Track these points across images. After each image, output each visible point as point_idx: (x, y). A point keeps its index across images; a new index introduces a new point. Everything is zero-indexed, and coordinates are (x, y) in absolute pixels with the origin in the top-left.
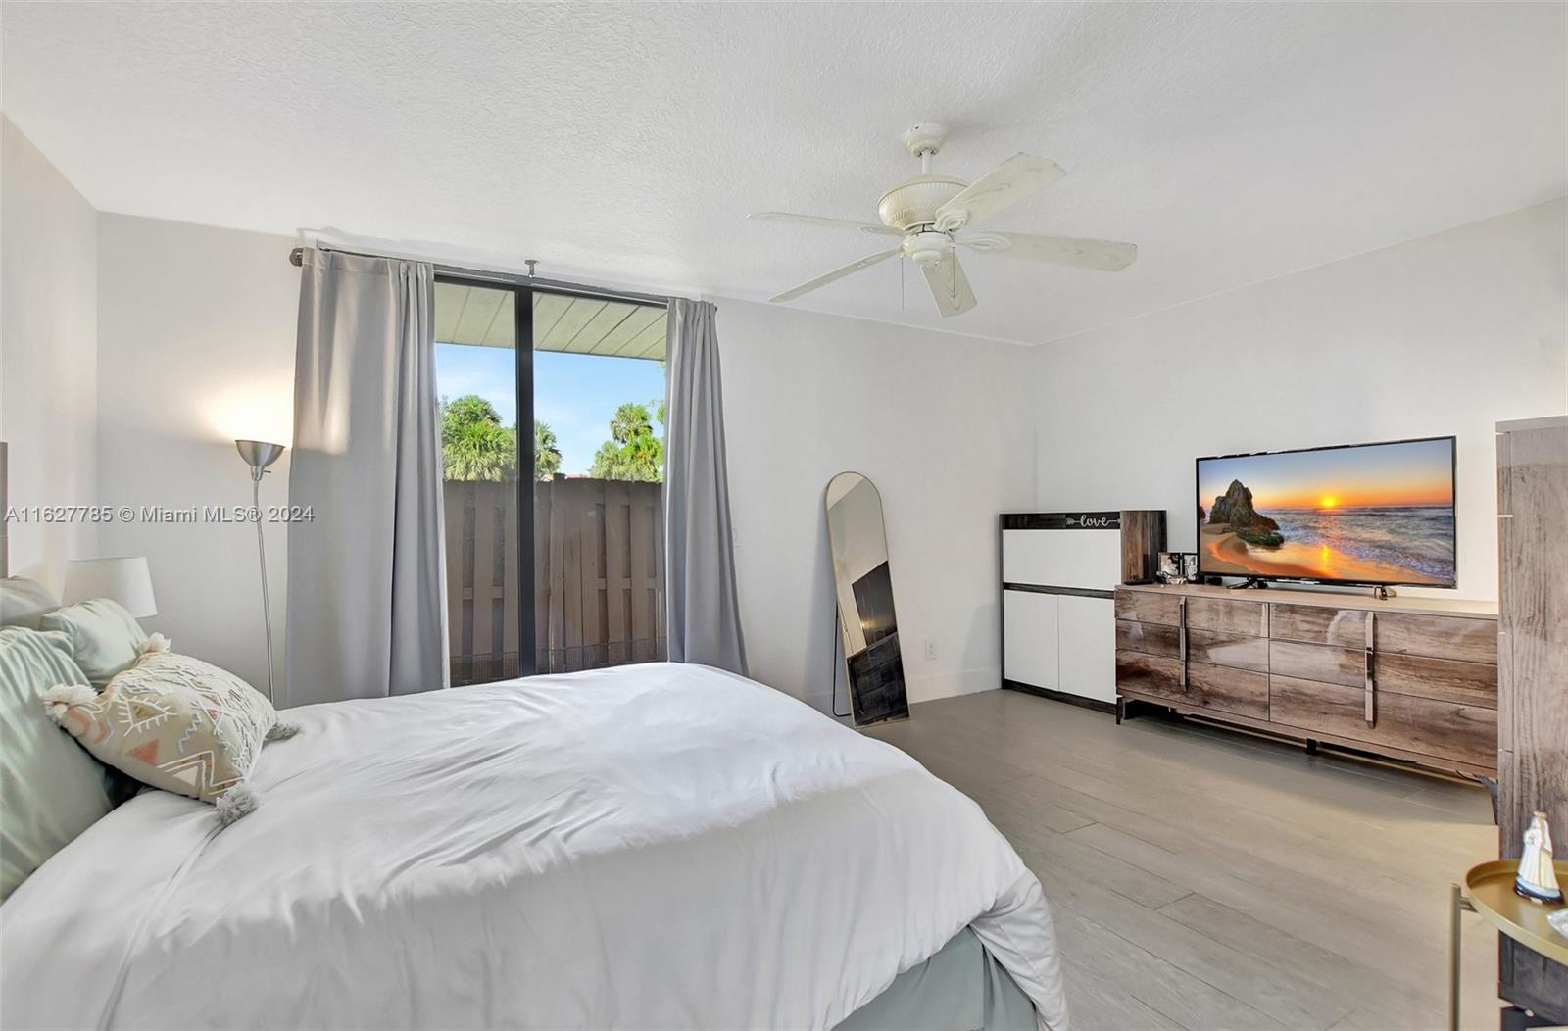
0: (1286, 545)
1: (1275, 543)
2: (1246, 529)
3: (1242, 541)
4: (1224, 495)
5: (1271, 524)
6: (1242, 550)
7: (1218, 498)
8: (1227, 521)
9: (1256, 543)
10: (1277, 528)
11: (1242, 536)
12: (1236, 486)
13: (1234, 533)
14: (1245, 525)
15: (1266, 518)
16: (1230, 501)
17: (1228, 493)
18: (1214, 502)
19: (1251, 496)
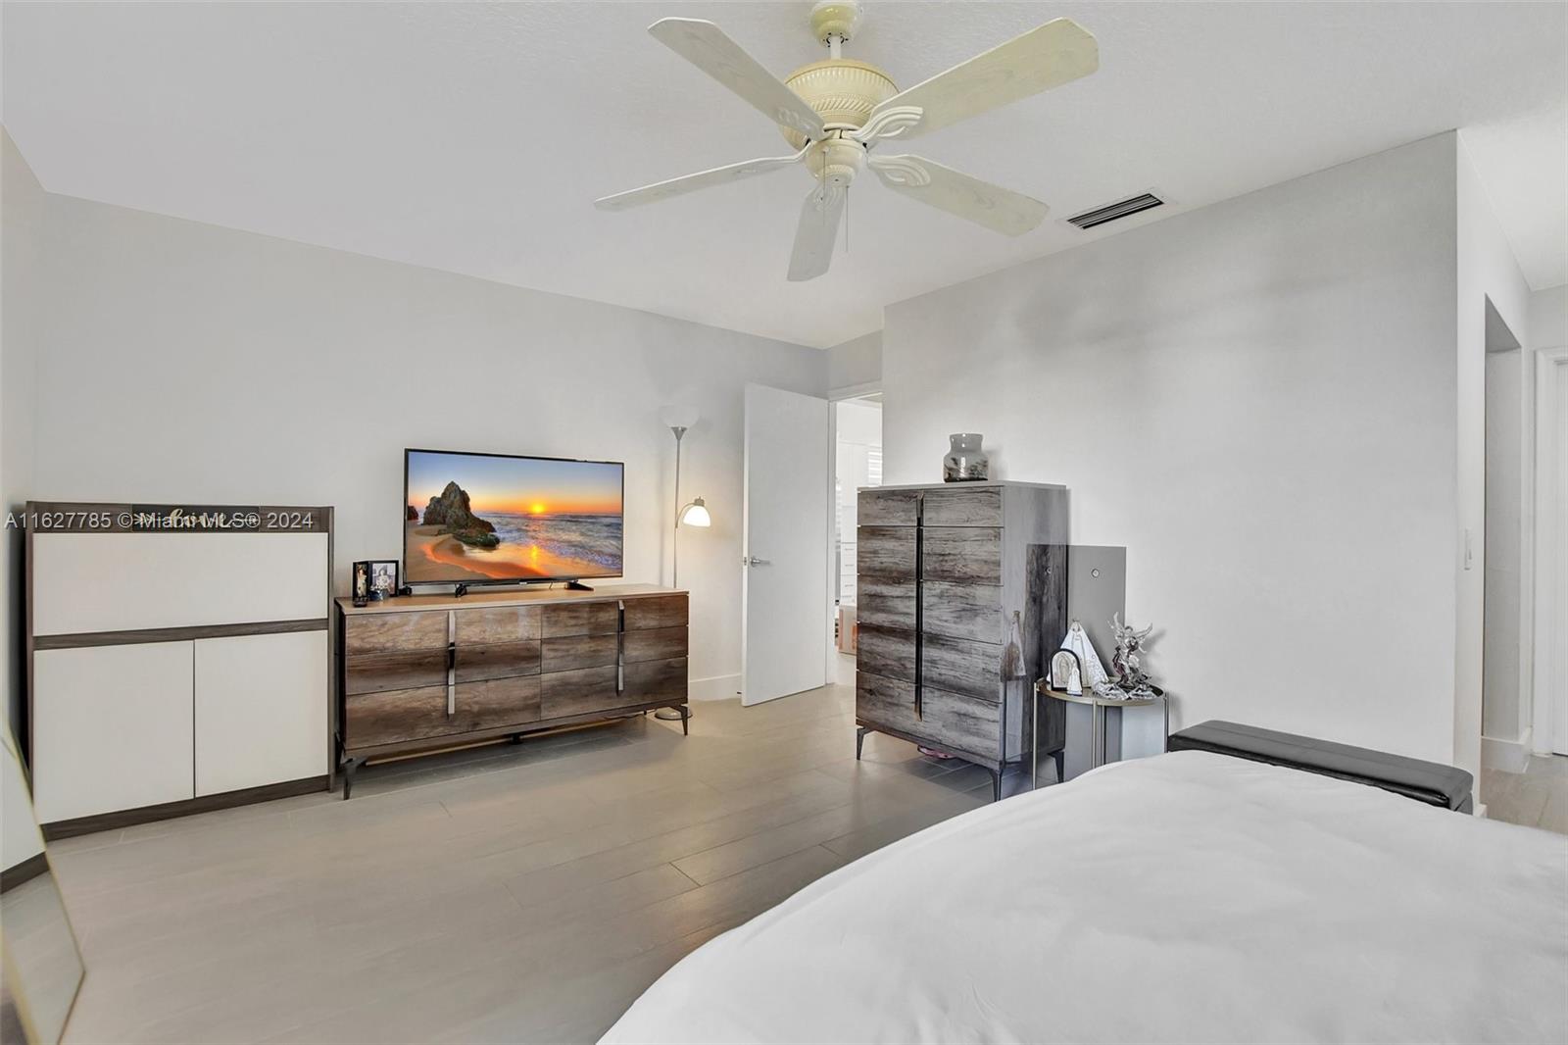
0: (501, 546)
1: (491, 545)
2: (463, 531)
3: (459, 542)
4: (439, 495)
5: (487, 527)
6: (459, 551)
7: (432, 499)
8: (444, 523)
9: (474, 544)
10: (493, 530)
11: (458, 537)
12: (453, 488)
13: (451, 535)
14: (462, 527)
15: (483, 521)
16: (446, 502)
17: (444, 494)
18: (428, 503)
19: (468, 499)
